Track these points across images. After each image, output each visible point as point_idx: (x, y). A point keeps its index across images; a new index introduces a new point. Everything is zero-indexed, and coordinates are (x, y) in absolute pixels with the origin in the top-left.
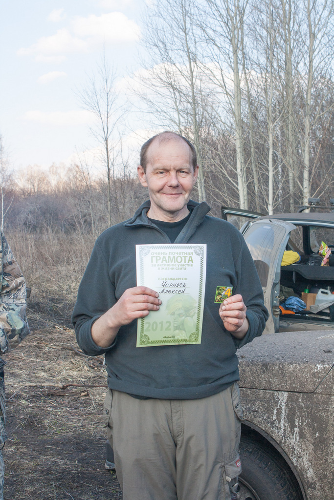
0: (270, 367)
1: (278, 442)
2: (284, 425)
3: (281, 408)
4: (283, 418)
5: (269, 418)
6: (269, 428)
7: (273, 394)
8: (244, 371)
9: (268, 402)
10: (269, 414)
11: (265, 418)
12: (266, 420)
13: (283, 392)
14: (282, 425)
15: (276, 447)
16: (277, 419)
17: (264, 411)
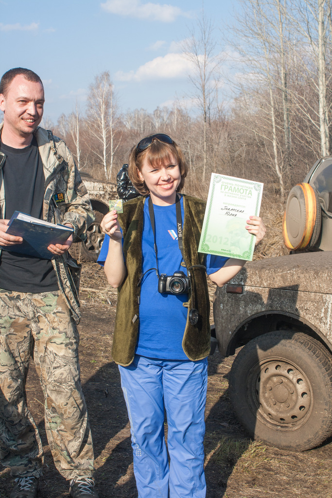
0: (320, 275)
1: (324, 334)
2: (330, 321)
3: (328, 308)
4: (329, 315)
5: (318, 315)
6: (318, 323)
7: (322, 296)
8: (299, 277)
9: (318, 302)
10: (318, 312)
11: (315, 315)
12: (315, 316)
13: (330, 295)
14: (328, 321)
15: (323, 338)
16: (325, 316)
17: (314, 310)
